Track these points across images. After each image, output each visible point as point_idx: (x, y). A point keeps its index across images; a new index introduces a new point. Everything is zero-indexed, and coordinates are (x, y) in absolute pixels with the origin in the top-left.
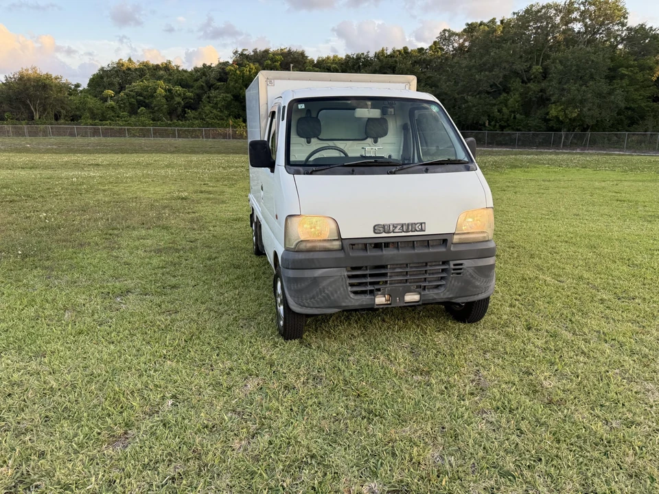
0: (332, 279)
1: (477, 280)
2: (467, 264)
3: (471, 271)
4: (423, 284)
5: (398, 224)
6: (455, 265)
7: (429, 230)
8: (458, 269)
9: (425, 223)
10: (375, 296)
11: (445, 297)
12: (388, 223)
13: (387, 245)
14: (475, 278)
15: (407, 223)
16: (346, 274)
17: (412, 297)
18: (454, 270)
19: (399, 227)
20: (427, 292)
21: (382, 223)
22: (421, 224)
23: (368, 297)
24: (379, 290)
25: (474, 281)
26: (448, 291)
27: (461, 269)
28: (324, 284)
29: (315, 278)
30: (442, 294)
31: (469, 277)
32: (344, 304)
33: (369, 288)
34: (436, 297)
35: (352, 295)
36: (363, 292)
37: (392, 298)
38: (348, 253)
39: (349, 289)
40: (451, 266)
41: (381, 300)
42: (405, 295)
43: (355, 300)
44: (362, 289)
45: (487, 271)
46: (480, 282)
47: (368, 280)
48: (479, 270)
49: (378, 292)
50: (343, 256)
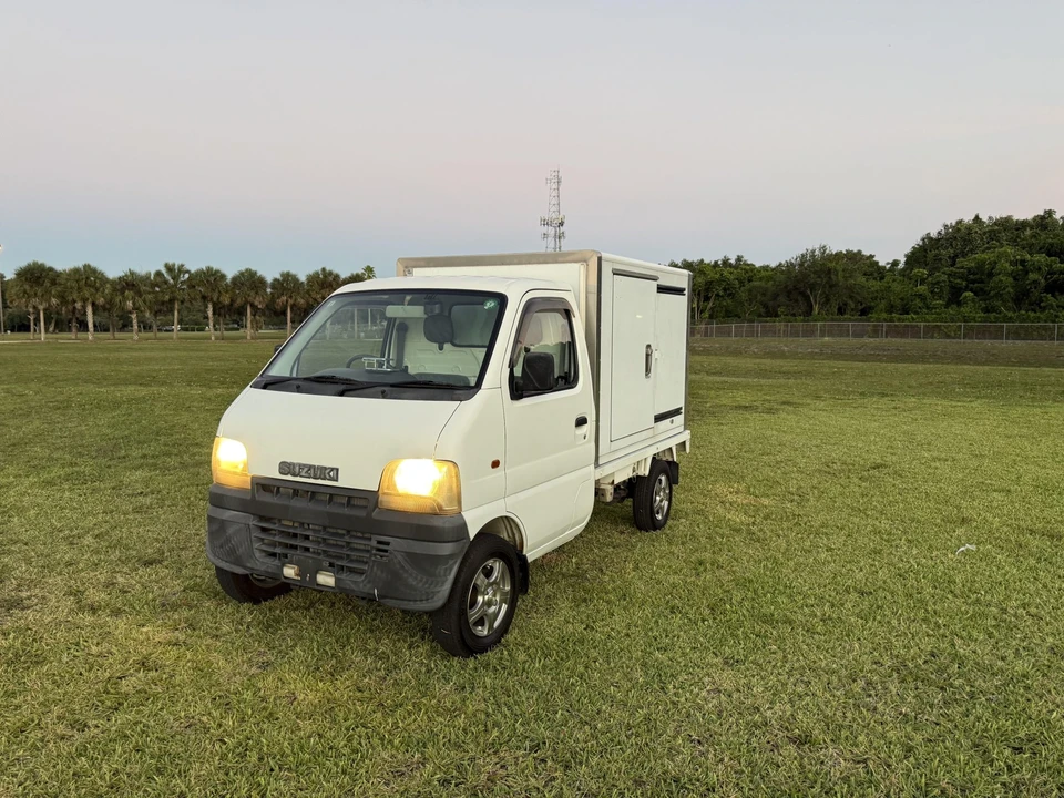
0: (235, 527)
1: (411, 575)
2: (396, 544)
3: (400, 557)
4: (337, 563)
5: (305, 466)
6: (379, 542)
7: (344, 481)
8: (382, 548)
9: (337, 470)
10: (283, 565)
11: (366, 590)
12: (295, 462)
13: (296, 493)
14: (406, 571)
15: (316, 464)
16: (253, 522)
17: (326, 579)
18: (379, 550)
19: (306, 469)
20: (343, 576)
21: (289, 461)
22: (332, 469)
23: (277, 562)
24: (285, 556)
25: (405, 576)
26: (369, 582)
27: (386, 551)
28: (231, 530)
29: (223, 521)
30: (361, 585)
31: (398, 566)
32: (249, 565)
33: (278, 550)
34: (353, 587)
35: (258, 554)
36: (273, 555)
37: (301, 573)
38: (253, 496)
39: (257, 545)
40: (374, 543)
41: (290, 571)
42: (317, 572)
43: (260, 563)
44: (271, 550)
45: (427, 564)
46: (414, 579)
47: (277, 539)
48: (413, 558)
49: (284, 559)
50: (249, 497)
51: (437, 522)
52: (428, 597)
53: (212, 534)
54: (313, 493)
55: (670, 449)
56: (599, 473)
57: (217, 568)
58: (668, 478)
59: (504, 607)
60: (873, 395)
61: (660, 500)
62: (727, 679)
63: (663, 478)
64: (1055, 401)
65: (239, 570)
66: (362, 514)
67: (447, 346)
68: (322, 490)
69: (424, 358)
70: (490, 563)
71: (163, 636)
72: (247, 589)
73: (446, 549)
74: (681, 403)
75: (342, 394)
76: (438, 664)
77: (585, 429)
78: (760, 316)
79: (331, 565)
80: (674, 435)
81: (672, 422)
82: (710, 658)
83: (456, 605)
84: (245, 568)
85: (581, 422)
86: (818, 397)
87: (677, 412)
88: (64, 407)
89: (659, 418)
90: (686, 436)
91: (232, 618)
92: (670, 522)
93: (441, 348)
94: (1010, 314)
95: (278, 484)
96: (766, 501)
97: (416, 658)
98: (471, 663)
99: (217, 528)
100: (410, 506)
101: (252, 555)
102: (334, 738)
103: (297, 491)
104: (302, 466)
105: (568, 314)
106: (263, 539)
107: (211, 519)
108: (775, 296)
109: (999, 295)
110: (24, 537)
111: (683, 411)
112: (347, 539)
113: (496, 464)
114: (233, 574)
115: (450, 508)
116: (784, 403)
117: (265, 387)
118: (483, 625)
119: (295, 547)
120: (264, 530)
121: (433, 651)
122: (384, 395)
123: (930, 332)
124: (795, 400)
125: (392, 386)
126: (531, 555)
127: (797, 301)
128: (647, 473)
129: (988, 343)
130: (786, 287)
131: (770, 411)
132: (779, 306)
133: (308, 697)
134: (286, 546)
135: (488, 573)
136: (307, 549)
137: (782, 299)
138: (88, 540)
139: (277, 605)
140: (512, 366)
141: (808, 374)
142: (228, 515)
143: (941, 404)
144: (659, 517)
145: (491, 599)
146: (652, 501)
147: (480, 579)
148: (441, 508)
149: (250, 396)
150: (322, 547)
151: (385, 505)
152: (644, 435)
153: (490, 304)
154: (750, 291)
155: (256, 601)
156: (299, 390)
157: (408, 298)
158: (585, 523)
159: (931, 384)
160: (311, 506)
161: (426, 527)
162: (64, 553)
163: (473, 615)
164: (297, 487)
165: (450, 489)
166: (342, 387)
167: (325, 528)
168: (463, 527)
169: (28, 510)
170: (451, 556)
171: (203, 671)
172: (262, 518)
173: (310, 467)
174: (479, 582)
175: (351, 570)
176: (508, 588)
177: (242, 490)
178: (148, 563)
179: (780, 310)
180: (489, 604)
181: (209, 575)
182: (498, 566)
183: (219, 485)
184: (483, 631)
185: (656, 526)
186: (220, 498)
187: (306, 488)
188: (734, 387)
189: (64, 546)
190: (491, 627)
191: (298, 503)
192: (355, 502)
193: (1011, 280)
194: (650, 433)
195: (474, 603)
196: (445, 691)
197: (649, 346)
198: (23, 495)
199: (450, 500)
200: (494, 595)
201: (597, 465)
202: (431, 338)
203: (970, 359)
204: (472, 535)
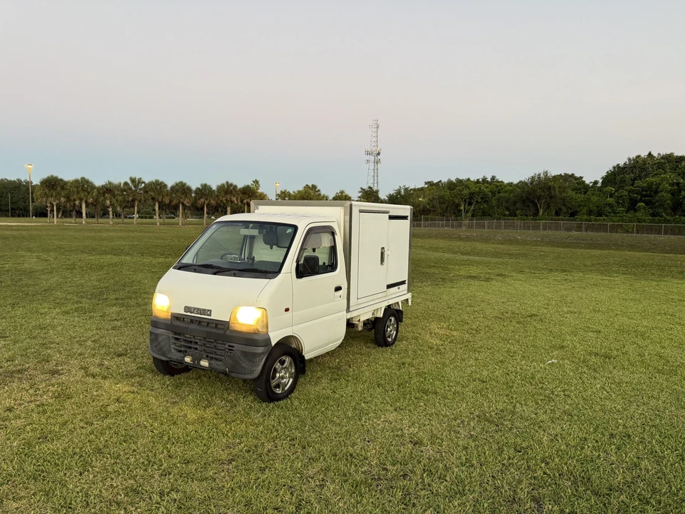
1: (243, 362)
2: (237, 347)
3: (238, 353)
4: (210, 355)
6: (230, 346)
7: (214, 316)
8: (231, 349)
9: (211, 311)
10: (185, 356)
11: (223, 369)
12: (192, 306)
13: (192, 321)
14: (241, 360)
15: (202, 308)
16: (171, 335)
17: (205, 363)
18: (228, 349)
20: (213, 362)
21: (189, 306)
22: (208, 310)
23: (182, 355)
24: (186, 352)
25: (241, 362)
26: (224, 365)
27: (232, 350)
28: (160, 339)
29: (157, 334)
30: (221, 366)
31: (238, 358)
32: (169, 356)
33: (183, 349)
34: (217, 367)
35: (173, 351)
36: (181, 351)
37: (193, 360)
38: (172, 322)
39: (173, 346)
40: (227, 346)
41: (188, 359)
42: (200, 360)
43: (175, 355)
44: (179, 348)
45: (251, 357)
46: (245, 364)
47: (183, 343)
48: (245, 354)
49: (185, 353)
50: (170, 323)
51: (256, 337)
52: (252, 372)
53: (152, 341)
54: (200, 322)
55: (398, 303)
56: (349, 315)
57: (154, 358)
58: (396, 319)
59: (291, 380)
60: (557, 270)
61: (391, 330)
62: (391, 417)
63: (393, 319)
64: (673, 277)
65: (163, 358)
66: (222, 332)
67: (274, 247)
68: (204, 320)
69: (264, 253)
70: (284, 358)
71: (126, 389)
72: (168, 368)
73: (260, 350)
74: (405, 278)
75: (215, 274)
76: (256, 405)
77: (340, 292)
78: (505, 215)
79: (207, 356)
80: (400, 296)
81: (399, 288)
82: (388, 407)
83: (264, 377)
84: (166, 357)
85: (338, 289)
86: (521, 272)
87: (403, 283)
88: (71, 268)
89: (389, 286)
90: (409, 296)
91: (161, 383)
92: (396, 343)
93: (271, 248)
94: (668, 218)
95: (183, 317)
96: (455, 333)
97: (245, 401)
98: (271, 405)
99: (154, 338)
100: (244, 329)
101: (170, 351)
102: (202, 432)
103: (192, 320)
104: (195, 309)
105: (333, 234)
106: (175, 344)
107: (151, 333)
108: (515, 203)
109: (661, 205)
110: (57, 341)
111: (407, 282)
112: (215, 344)
113: (287, 310)
114: (161, 360)
115: (262, 330)
116: (498, 275)
117: (179, 269)
118: (279, 388)
119: (190, 347)
120: (176, 339)
121: (255, 399)
122: (235, 275)
123: (614, 229)
124: (506, 273)
125: (239, 270)
126: (307, 357)
127: (529, 206)
128: (381, 316)
129: (652, 236)
130: (522, 197)
131: (487, 280)
132: (517, 209)
133: (192, 416)
134: (187, 347)
135: (282, 363)
136: (196, 349)
137: (518, 205)
138: (89, 343)
139: (182, 377)
140: (298, 261)
141: (525, 256)
142: (160, 331)
143: (595, 277)
144: (390, 340)
145: (284, 375)
146: (385, 331)
147: (278, 365)
148: (258, 330)
149: (172, 273)
150: (203, 348)
151: (233, 328)
152: (380, 295)
153: (290, 231)
154: (498, 199)
155: (172, 375)
156: (195, 271)
157: (251, 225)
158: (341, 341)
159: (599, 264)
160: (198, 328)
161: (251, 340)
162: (77, 349)
163: (274, 383)
164: (192, 318)
165: (263, 321)
166: (216, 270)
167: (205, 338)
168: (269, 340)
169: (57, 326)
170: (262, 353)
171: (145, 404)
172: (175, 333)
173: (198, 309)
174: (277, 367)
175: (216, 359)
176: (293, 371)
177: (167, 319)
178: (119, 355)
179: (518, 212)
180: (283, 378)
181: (150, 362)
182: (288, 360)
183: (156, 317)
184: (279, 391)
185: (387, 344)
186: (156, 323)
187: (197, 319)
188: (471, 263)
189: (77, 346)
190: (283, 389)
191: (193, 326)
192: (219, 326)
193: (670, 195)
194: (384, 294)
195: (274, 377)
196: (257, 417)
197: (383, 248)
198: (55, 318)
199: (263, 327)
200: (286, 374)
201: (348, 310)
202: (266, 243)
203: (639, 247)
204: (273, 344)
